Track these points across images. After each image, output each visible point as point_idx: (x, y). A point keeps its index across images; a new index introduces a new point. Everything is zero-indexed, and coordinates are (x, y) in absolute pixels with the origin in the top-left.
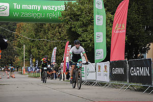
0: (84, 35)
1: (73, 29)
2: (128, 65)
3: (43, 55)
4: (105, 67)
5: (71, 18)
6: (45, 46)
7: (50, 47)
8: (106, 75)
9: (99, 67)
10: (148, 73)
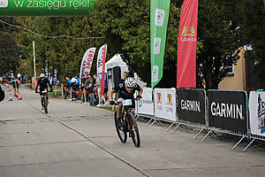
0: (133, 42)
1: (114, 31)
2: (206, 97)
3: (65, 62)
4: (169, 96)
5: (110, 12)
6: (68, 46)
7: (76, 48)
8: (171, 110)
9: (159, 95)
10: (241, 115)
